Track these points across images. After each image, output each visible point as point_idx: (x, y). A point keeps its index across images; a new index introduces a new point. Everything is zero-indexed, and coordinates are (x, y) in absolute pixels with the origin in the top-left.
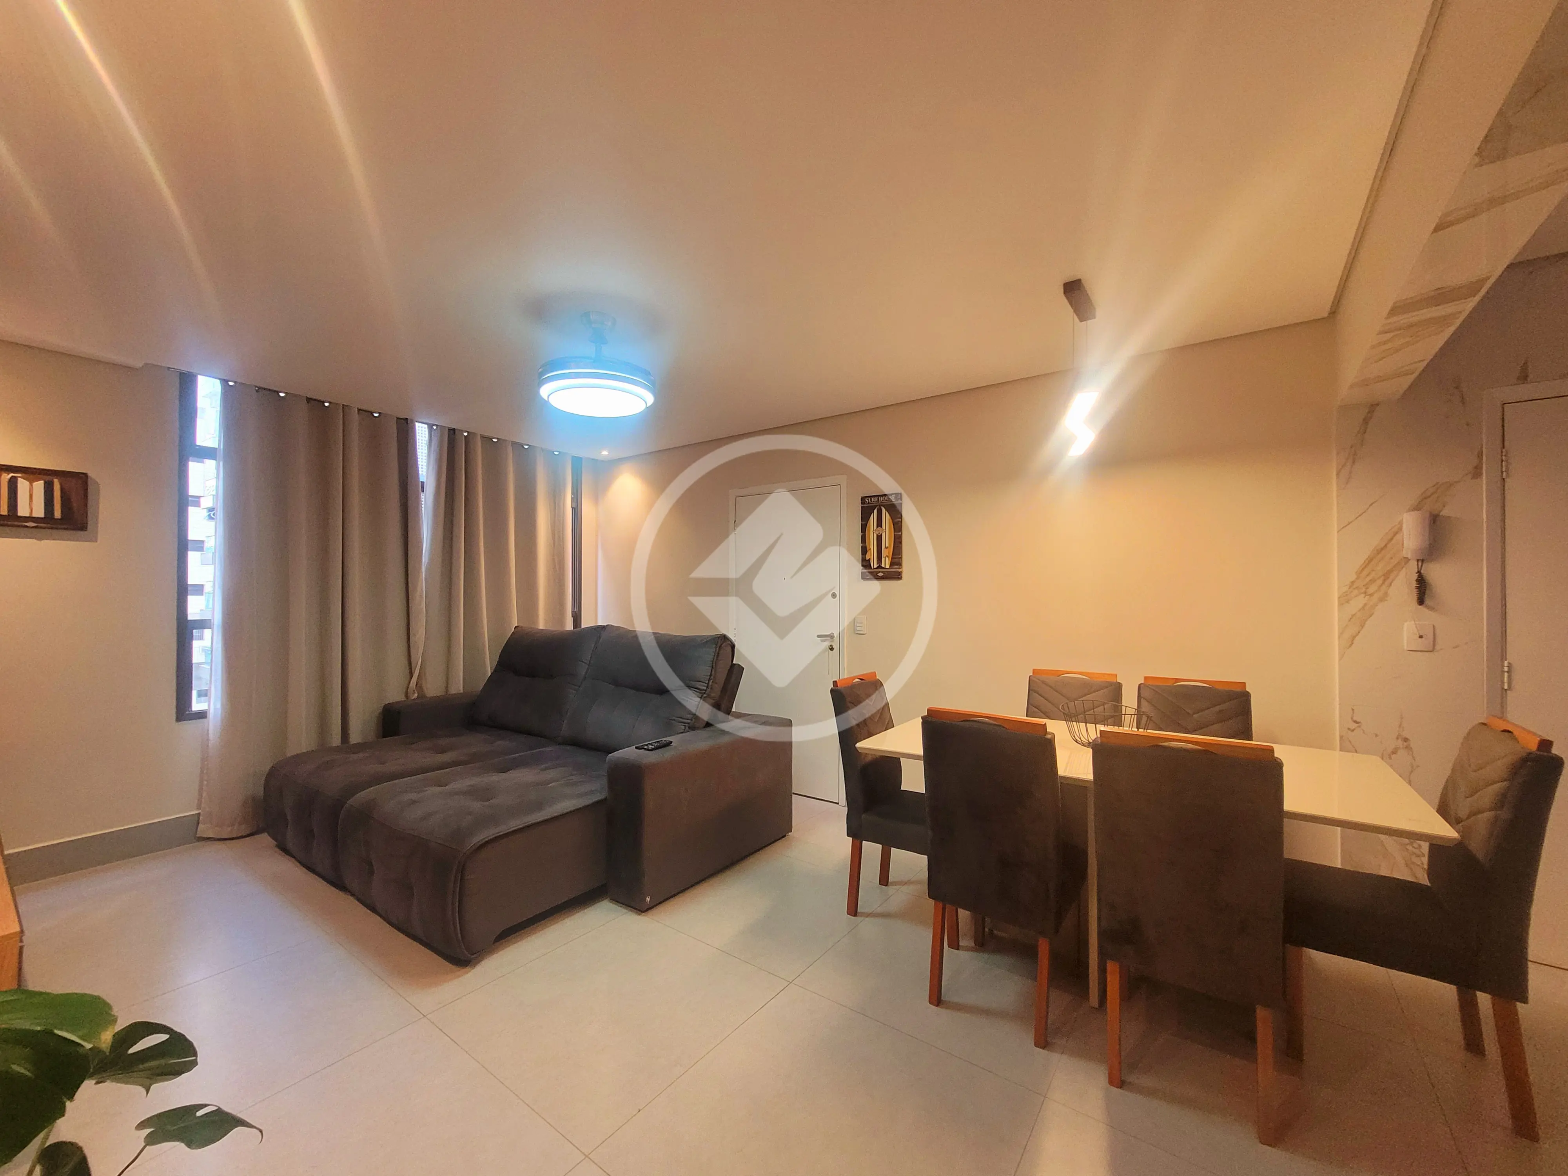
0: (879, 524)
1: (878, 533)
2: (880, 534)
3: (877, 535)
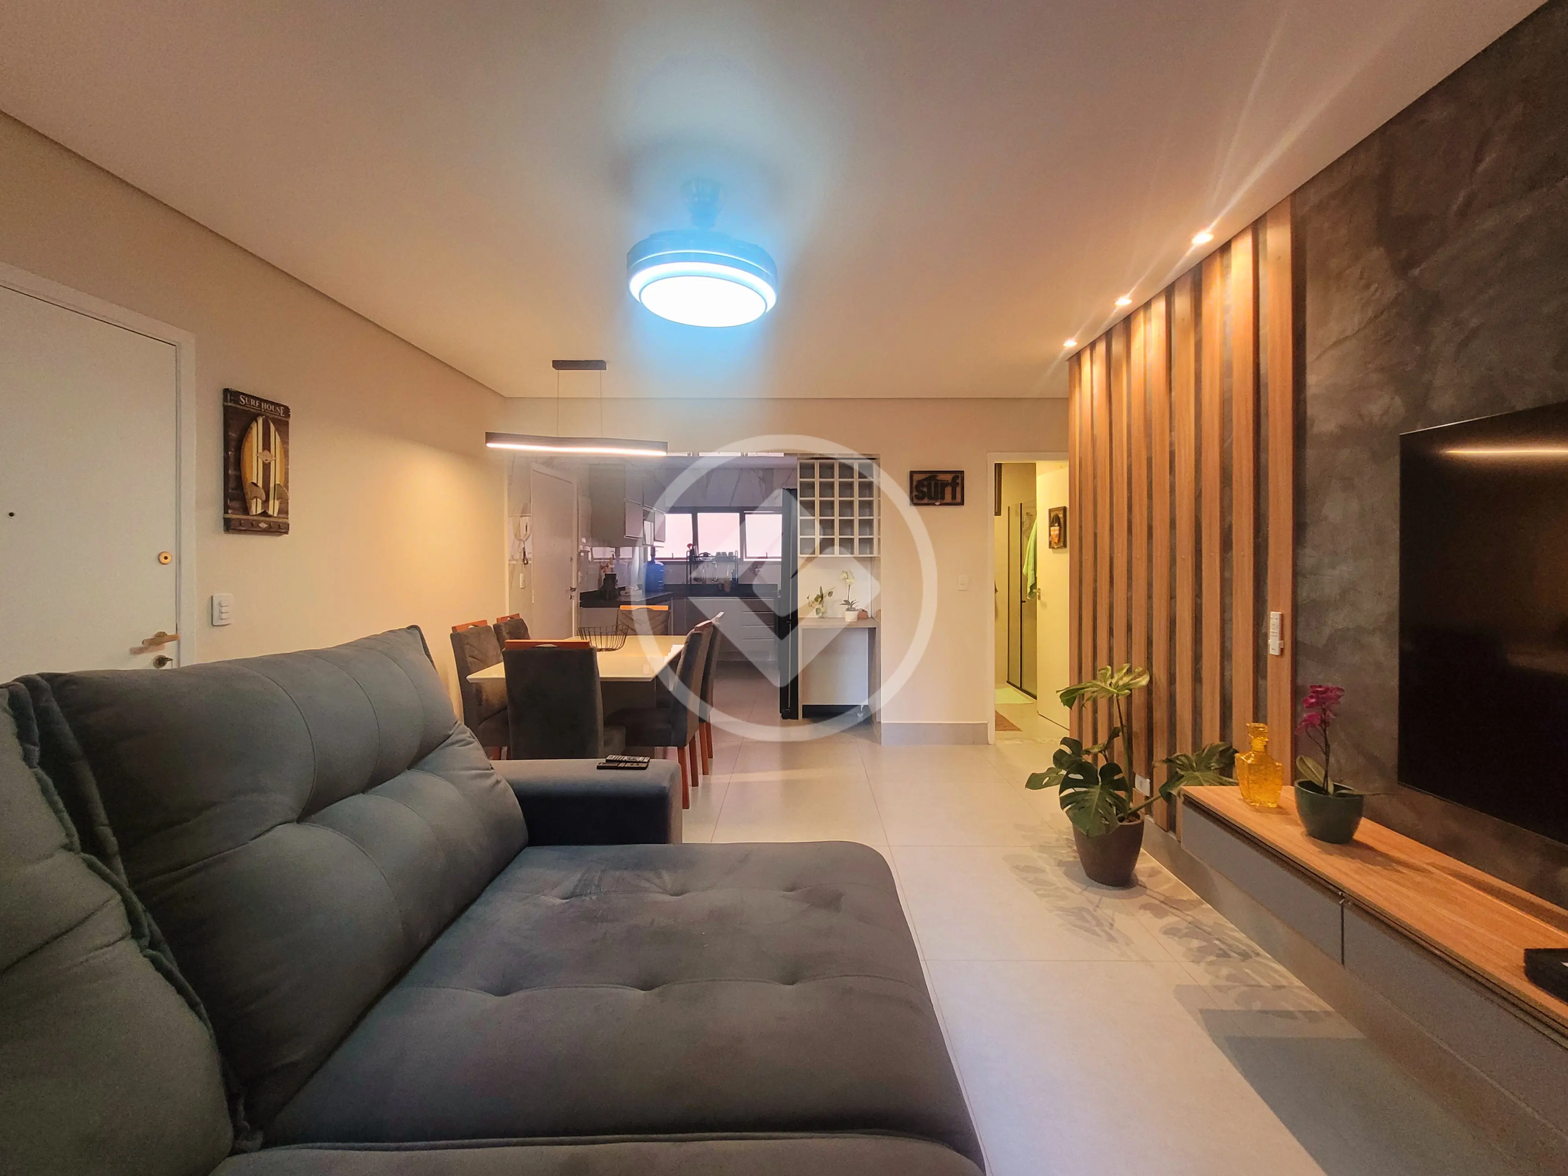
0: (267, 446)
1: (264, 459)
2: (268, 462)
3: (263, 462)
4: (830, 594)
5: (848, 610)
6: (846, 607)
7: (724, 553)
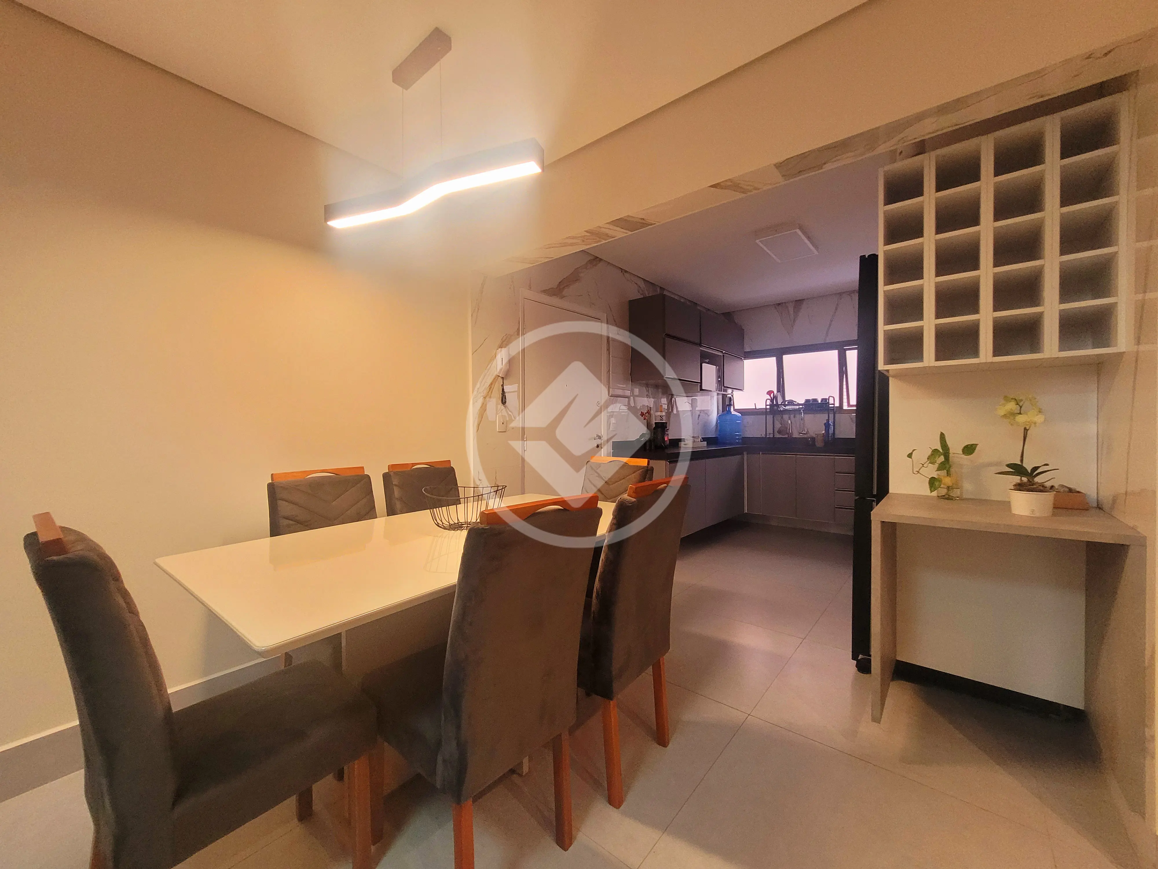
4: (969, 449)
5: (1020, 487)
6: (1017, 479)
7: (815, 400)
